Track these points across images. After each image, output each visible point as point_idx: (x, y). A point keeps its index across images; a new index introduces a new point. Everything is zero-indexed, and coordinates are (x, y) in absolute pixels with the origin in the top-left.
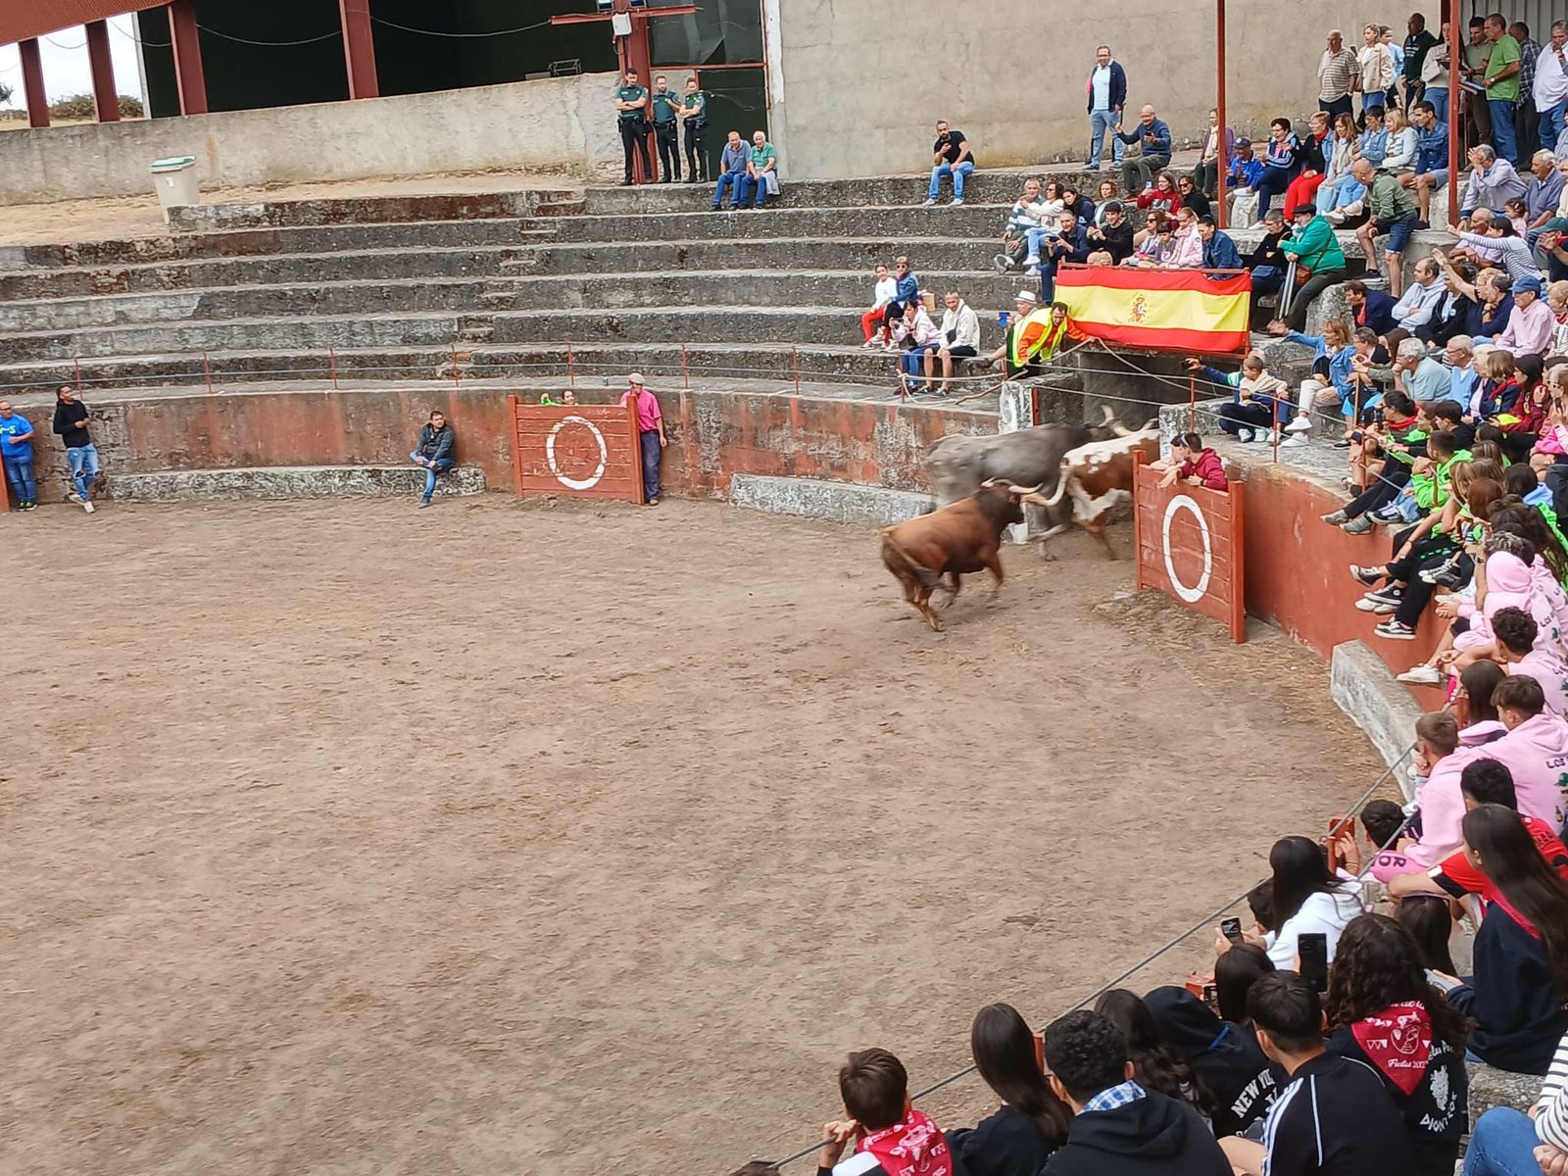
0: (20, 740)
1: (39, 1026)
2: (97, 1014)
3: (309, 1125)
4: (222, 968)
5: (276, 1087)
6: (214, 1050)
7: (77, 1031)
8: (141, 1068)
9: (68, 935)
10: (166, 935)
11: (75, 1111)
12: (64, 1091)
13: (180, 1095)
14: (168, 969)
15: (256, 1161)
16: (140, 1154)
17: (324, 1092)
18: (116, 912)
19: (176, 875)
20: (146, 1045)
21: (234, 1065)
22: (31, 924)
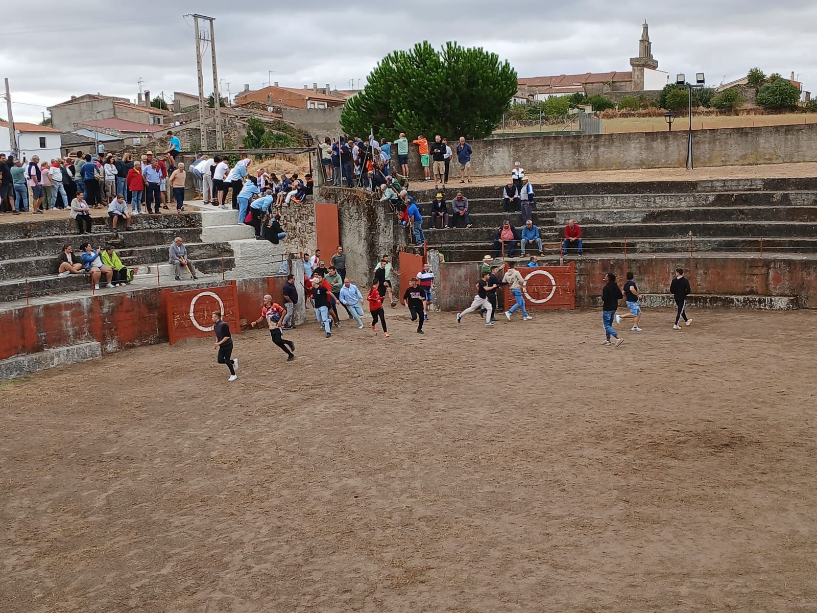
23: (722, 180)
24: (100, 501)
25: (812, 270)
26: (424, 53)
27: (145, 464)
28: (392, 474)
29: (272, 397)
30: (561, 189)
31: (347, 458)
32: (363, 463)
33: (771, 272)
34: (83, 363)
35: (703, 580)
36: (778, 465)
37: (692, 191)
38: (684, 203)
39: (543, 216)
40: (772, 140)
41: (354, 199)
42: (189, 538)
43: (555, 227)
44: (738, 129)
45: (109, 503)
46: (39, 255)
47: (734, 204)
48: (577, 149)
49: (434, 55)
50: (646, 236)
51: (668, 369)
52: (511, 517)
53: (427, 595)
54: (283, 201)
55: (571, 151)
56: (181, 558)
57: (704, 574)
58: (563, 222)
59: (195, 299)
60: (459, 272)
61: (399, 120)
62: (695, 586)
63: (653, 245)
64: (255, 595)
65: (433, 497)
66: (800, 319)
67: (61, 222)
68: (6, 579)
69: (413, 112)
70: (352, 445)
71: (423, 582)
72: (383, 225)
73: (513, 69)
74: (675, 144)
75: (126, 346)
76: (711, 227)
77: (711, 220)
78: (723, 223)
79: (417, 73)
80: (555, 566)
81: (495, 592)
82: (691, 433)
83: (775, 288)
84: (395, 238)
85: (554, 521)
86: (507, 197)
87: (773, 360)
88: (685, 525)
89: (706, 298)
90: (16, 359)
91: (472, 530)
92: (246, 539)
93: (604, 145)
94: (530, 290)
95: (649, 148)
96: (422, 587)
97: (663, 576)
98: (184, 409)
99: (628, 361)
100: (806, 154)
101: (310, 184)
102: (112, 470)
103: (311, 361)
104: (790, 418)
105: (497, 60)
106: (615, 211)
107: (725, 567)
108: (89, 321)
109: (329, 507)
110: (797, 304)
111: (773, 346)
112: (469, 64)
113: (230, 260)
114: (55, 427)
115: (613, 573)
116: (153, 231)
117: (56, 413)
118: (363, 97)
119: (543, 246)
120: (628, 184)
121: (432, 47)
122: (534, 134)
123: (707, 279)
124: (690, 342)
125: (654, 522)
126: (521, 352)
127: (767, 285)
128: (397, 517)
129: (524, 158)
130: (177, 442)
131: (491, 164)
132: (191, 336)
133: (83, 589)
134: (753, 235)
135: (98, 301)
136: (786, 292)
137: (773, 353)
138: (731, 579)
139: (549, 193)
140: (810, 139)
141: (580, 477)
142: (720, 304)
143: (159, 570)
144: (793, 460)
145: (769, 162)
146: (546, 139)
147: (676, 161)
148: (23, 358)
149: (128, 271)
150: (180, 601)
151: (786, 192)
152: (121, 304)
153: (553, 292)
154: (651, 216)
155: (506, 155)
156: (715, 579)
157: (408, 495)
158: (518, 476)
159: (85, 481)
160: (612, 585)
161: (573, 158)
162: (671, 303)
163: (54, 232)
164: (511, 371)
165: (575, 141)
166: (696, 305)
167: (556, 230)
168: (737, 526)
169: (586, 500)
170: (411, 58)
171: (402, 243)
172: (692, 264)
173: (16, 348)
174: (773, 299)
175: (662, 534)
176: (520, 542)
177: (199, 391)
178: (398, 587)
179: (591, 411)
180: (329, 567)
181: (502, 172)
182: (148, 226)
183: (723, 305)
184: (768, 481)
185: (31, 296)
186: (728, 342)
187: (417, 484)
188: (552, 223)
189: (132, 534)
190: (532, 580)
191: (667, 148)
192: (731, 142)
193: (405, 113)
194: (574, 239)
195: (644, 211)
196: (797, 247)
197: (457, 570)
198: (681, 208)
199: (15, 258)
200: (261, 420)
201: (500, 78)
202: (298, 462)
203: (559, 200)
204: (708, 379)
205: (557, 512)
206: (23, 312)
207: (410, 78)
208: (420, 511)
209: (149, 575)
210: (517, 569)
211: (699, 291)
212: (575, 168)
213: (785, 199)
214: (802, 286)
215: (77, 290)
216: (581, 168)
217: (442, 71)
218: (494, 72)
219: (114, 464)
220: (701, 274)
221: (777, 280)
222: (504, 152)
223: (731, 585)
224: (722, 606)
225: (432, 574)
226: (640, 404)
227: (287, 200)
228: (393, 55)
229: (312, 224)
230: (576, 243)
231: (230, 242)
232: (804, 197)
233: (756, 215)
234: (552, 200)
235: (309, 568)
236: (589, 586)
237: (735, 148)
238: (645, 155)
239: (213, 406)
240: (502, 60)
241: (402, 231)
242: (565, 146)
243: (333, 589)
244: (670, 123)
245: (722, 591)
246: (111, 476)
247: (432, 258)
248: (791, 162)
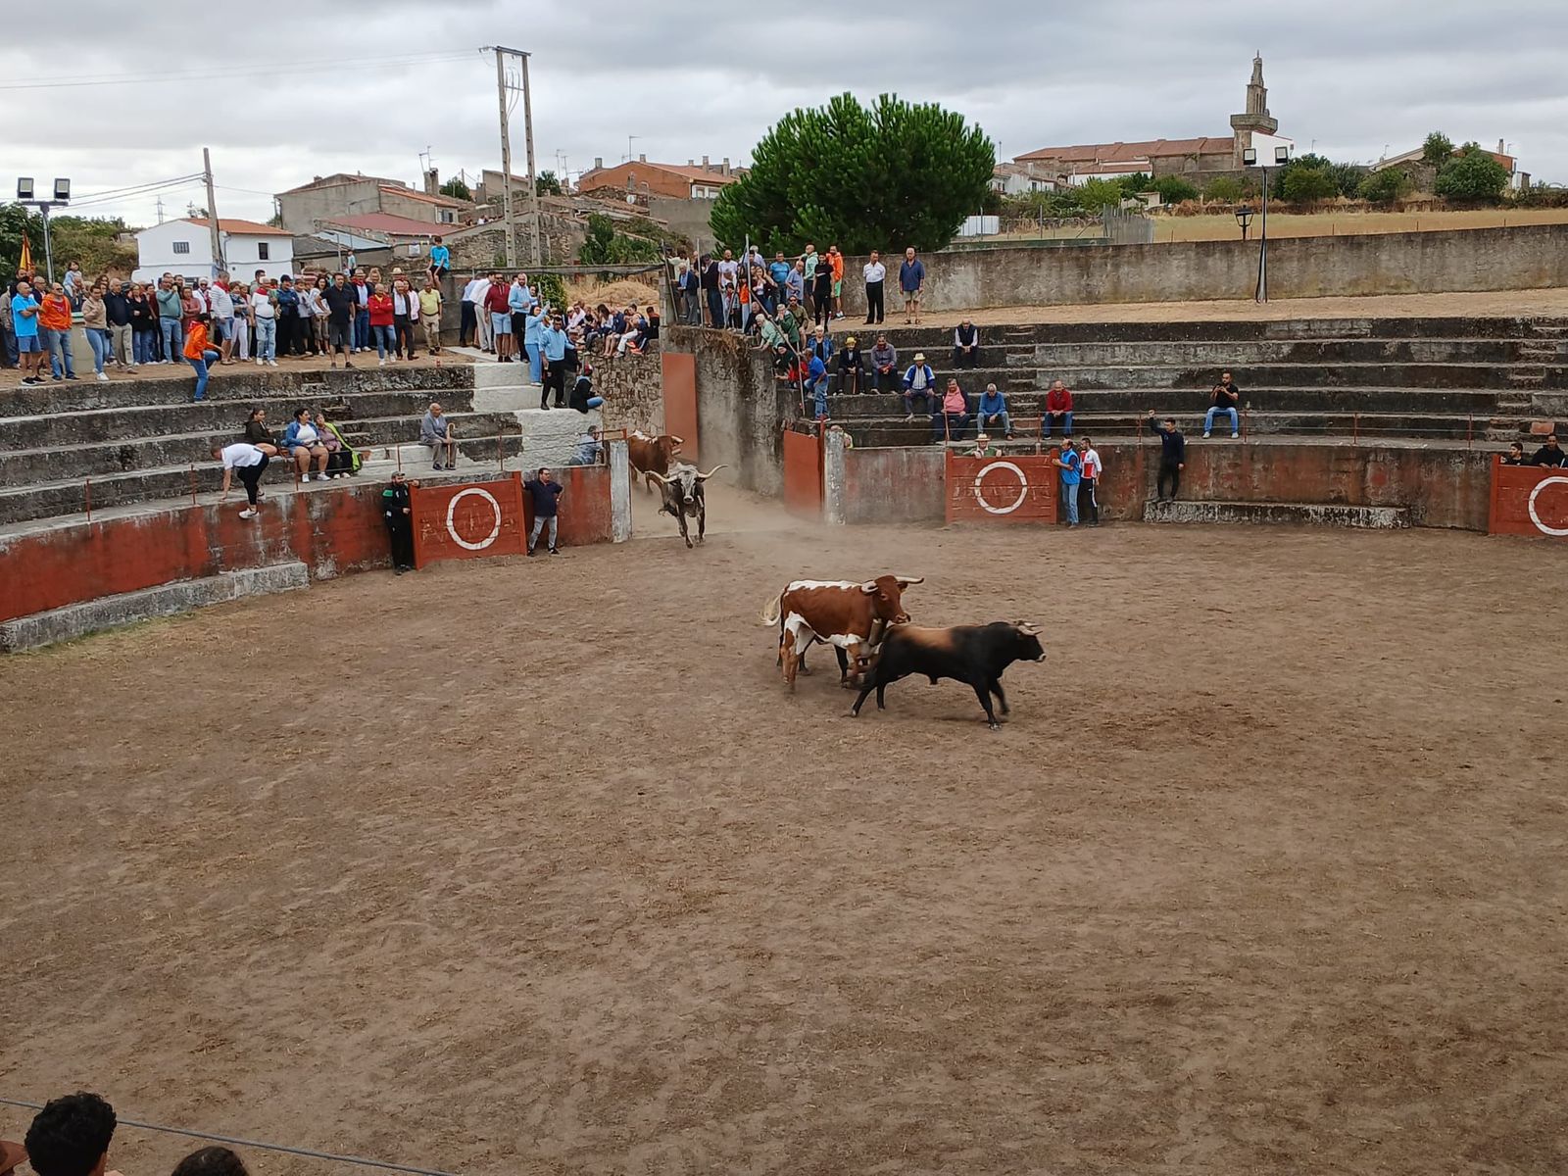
0: (1500, 738)
1: (1368, 965)
2: (1416, 973)
3: (1520, 1128)
4: (1539, 973)
5: (1516, 1085)
6: (1486, 1037)
7: (1391, 980)
8: (1421, 1028)
9: (1437, 904)
10: (1511, 931)
11: (1351, 1040)
12: (1353, 1021)
13: (1434, 1061)
14: (1496, 958)
15: (1458, 1138)
16: (1375, 1092)
17: (1550, 1107)
18: (1485, 898)
19: (1553, 885)
20: (1436, 1011)
21: (1494, 1055)
22: (1415, 885)
23: (1305, 321)
24: (264, 792)
25: (1434, 465)
26: (845, 111)
27: (340, 742)
28: (704, 762)
29: (553, 649)
30: (1048, 333)
31: (641, 739)
32: (663, 747)
33: (1370, 467)
34: (279, 594)
35: (1117, 917)
36: (1291, 759)
37: (1257, 338)
38: (1243, 357)
39: (1016, 375)
40: (1400, 256)
41: (720, 346)
42: (382, 845)
43: (1033, 393)
44: (1346, 238)
45: (276, 795)
46: (218, 429)
47: (1320, 359)
48: (1085, 268)
49: (860, 116)
50: (1179, 410)
51: (1173, 617)
52: (862, 826)
53: (706, 928)
54: (615, 349)
55: (1076, 271)
56: (362, 871)
57: (1120, 908)
58: (1047, 385)
59: (454, 501)
60: (875, 463)
61: (801, 221)
62: (1101, 924)
63: (1187, 424)
64: (458, 924)
65: (754, 796)
66: (1409, 542)
67: (253, 378)
68: (107, 895)
69: (822, 209)
70: (656, 721)
71: (705, 911)
72: (761, 388)
73: (988, 139)
74: (1244, 261)
75: (348, 569)
76: (1280, 396)
77: (1282, 385)
78: (1300, 389)
79: (830, 145)
80: (904, 894)
81: (807, 927)
82: (1174, 712)
83: (1376, 494)
84: (780, 408)
85: (923, 833)
86: (960, 344)
87: (1344, 606)
88: (1117, 841)
89: (1266, 508)
90: (174, 587)
91: (798, 843)
92: (463, 849)
93: (1129, 263)
94: (986, 493)
95: (1201, 268)
96: (703, 918)
97: (1059, 909)
98: (416, 664)
99: (1117, 604)
100: (1456, 279)
101: (655, 321)
102: (289, 750)
103: (623, 597)
104: (1336, 691)
105: (961, 123)
106: (1131, 368)
107: (1154, 900)
108: (291, 531)
109: (598, 807)
110: (1411, 518)
111: (1353, 584)
112: (913, 132)
113: (516, 440)
114: (218, 687)
115: (987, 904)
116: (396, 393)
117: (225, 666)
118: (747, 184)
119: (1011, 423)
120: (1154, 326)
121: (857, 101)
122: (1031, 242)
123: (1269, 477)
124: (1224, 577)
125: (1072, 836)
126: (953, 588)
127: (1363, 489)
128: (693, 823)
129: (1000, 283)
130: (394, 711)
131: (946, 291)
132: (448, 556)
133: (213, 910)
134: (1348, 409)
135: (305, 500)
136: (1393, 500)
137: (1347, 593)
138: (1157, 916)
139: (1028, 339)
140: (1462, 254)
141: (982, 773)
142: (1287, 517)
143: (328, 888)
144: (1316, 754)
145: (1395, 291)
146: (1037, 251)
147: (1245, 290)
148: (186, 585)
149: (354, 456)
150: (348, 930)
151: (1405, 341)
152: (341, 505)
153: (1022, 497)
154: (1189, 378)
155: (971, 279)
156: (1133, 916)
157: (719, 792)
158: (890, 769)
159: (247, 764)
160: (981, 920)
161: (1079, 284)
162: (1210, 515)
163: (243, 394)
164: (930, 615)
165: (1081, 254)
166: (1250, 520)
167: (1035, 399)
168: (1195, 844)
169: (982, 804)
170: (823, 121)
171: (790, 417)
172: (1245, 453)
173: (176, 569)
174: (1372, 511)
175: (1078, 853)
176: (864, 860)
177: (446, 639)
178: (667, 917)
179: (1032, 678)
180: (576, 888)
181: (964, 305)
182: (389, 386)
183: (1293, 520)
184: (1267, 782)
185: (202, 491)
186: (1283, 577)
187: (737, 778)
188: (1029, 387)
189: (301, 838)
190: (864, 912)
191: (1230, 267)
192: (1334, 258)
193: (810, 210)
194: (1059, 413)
195: (1177, 370)
196: (1415, 429)
197: (760, 897)
198: (1237, 365)
199: (180, 433)
200: (527, 682)
201: (963, 153)
202: (568, 743)
203: (1043, 351)
204: (1230, 631)
205: (934, 820)
206: (186, 516)
207: (820, 154)
208: (730, 815)
209: (312, 893)
210: (848, 896)
211: (1255, 497)
212: (1082, 299)
213: (1404, 352)
214: (1418, 492)
215: (274, 483)
216: (1091, 298)
217: (870, 143)
218: (955, 144)
219: (295, 741)
220: (1259, 471)
221: (1379, 480)
222: (967, 273)
223: (1155, 924)
224: (1132, 951)
225: (724, 900)
226: (1112, 668)
227: (621, 348)
228: (794, 115)
229: (657, 385)
230: (1062, 419)
231: (516, 413)
232: (1434, 348)
233: (1355, 377)
234: (1032, 350)
235: (546, 889)
236: (945, 922)
237: (1341, 268)
238: (1194, 278)
239: (462, 661)
240: (969, 124)
241: (789, 398)
242: (1066, 264)
243: (574, 917)
244: (1244, 226)
245: (1138, 932)
246: (287, 757)
247: (833, 440)
248: (1431, 291)
